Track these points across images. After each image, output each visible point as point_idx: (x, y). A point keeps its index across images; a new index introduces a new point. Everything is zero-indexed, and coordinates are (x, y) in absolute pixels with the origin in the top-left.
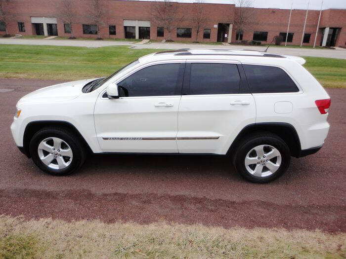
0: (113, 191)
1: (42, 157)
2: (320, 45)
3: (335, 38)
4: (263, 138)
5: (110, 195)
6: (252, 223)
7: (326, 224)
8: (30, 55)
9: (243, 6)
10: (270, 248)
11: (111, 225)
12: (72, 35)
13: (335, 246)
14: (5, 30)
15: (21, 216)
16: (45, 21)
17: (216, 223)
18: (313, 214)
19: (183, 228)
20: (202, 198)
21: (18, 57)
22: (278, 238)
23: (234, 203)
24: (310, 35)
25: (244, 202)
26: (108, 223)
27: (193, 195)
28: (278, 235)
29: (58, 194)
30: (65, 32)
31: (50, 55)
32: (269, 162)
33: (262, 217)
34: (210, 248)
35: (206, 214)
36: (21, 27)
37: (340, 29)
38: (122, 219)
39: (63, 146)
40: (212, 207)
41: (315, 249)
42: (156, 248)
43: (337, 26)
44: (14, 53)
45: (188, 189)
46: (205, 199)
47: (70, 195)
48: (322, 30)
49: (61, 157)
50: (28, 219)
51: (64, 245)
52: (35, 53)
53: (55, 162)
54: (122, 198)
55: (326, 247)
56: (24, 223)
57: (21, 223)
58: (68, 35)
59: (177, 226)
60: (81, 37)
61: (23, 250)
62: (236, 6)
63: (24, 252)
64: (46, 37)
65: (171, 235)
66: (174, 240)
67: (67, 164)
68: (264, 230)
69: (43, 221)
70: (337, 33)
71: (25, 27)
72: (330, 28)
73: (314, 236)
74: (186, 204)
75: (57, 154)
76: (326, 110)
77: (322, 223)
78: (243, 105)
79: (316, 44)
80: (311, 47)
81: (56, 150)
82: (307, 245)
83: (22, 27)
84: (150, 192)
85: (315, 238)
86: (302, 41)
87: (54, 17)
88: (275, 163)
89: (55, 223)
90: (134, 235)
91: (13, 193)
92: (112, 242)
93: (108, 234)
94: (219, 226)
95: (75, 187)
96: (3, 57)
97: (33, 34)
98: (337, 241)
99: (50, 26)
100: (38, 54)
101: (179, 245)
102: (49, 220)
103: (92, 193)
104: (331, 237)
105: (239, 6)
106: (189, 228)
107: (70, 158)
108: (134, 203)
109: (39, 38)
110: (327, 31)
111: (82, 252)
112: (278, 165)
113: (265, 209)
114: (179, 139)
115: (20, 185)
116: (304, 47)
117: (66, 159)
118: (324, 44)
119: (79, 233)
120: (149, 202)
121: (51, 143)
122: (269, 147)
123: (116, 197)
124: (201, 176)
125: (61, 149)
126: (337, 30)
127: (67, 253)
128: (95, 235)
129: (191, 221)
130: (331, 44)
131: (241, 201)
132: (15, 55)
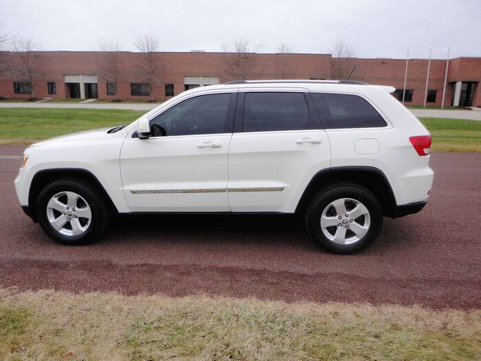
0: (142, 262)
1: (52, 219)
2: (450, 105)
3: (471, 96)
4: (344, 189)
5: (137, 266)
6: (325, 297)
7: (430, 300)
8: (59, 120)
9: (342, 56)
10: (346, 325)
11: (131, 298)
12: (117, 97)
13: (438, 323)
14: (31, 93)
15: (15, 287)
16: (82, 80)
17: (276, 297)
18: (414, 288)
19: (229, 301)
20: (260, 271)
21: (44, 123)
22: (360, 314)
23: (304, 275)
24: (436, 91)
25: (318, 275)
26: (128, 295)
27: (249, 266)
28: (359, 311)
29: (67, 264)
30: (108, 94)
31: (86, 119)
32: (354, 222)
33: (341, 291)
34: (263, 324)
35: (264, 286)
36: (51, 87)
37: (476, 83)
38: (148, 291)
39: (80, 204)
40: (274, 280)
41: (409, 327)
42: (188, 323)
43: (472, 80)
44: (38, 118)
45: (243, 259)
46: (265, 271)
47: (84, 266)
48: (452, 85)
49: (77, 220)
50: (22, 290)
51: (66, 319)
52: (65, 118)
53: (68, 226)
54: (152, 270)
55: (426, 325)
56: (17, 295)
57: (13, 294)
58: (111, 97)
59: (221, 299)
60: (129, 99)
61: (11, 323)
62: (333, 56)
63: (11, 326)
64: (83, 100)
65: (212, 309)
66: (214, 315)
67: (84, 229)
68: (341, 304)
69: (42, 292)
70: (472, 88)
71: (56, 89)
72: (463, 82)
73: (410, 311)
74: (237, 277)
75: (71, 215)
76: (426, 151)
77: (425, 298)
78: (313, 143)
79: (445, 103)
80: (439, 107)
81: (70, 210)
82: (400, 323)
83: (52, 89)
84: (191, 263)
85: (412, 315)
86: (425, 100)
87: (95, 75)
88: (362, 224)
89: (58, 294)
90: (161, 308)
91: (9, 263)
92: (130, 317)
93: (125, 308)
94: (279, 299)
95: (91, 257)
96: (24, 124)
97: (66, 97)
98: (442, 317)
99: (88, 86)
100: (69, 119)
101: (220, 320)
102: (51, 291)
103: (113, 264)
104: (434, 314)
105: (337, 56)
106: (237, 301)
107: (88, 219)
108: (168, 274)
109: (73, 102)
110: (459, 86)
111: (87, 326)
112: (366, 227)
113: (346, 282)
114: (230, 190)
115: (19, 256)
116: (428, 107)
117: (83, 221)
118: (456, 103)
119: (87, 306)
120: (188, 274)
121: (64, 199)
122: (352, 201)
123: (145, 268)
124: (263, 246)
125: (76, 208)
126: (473, 85)
127: (68, 328)
128: (108, 307)
129: (241, 294)
130: (466, 103)
131: (315, 274)
132: (39, 120)
